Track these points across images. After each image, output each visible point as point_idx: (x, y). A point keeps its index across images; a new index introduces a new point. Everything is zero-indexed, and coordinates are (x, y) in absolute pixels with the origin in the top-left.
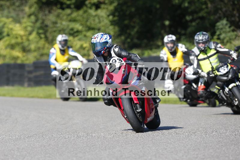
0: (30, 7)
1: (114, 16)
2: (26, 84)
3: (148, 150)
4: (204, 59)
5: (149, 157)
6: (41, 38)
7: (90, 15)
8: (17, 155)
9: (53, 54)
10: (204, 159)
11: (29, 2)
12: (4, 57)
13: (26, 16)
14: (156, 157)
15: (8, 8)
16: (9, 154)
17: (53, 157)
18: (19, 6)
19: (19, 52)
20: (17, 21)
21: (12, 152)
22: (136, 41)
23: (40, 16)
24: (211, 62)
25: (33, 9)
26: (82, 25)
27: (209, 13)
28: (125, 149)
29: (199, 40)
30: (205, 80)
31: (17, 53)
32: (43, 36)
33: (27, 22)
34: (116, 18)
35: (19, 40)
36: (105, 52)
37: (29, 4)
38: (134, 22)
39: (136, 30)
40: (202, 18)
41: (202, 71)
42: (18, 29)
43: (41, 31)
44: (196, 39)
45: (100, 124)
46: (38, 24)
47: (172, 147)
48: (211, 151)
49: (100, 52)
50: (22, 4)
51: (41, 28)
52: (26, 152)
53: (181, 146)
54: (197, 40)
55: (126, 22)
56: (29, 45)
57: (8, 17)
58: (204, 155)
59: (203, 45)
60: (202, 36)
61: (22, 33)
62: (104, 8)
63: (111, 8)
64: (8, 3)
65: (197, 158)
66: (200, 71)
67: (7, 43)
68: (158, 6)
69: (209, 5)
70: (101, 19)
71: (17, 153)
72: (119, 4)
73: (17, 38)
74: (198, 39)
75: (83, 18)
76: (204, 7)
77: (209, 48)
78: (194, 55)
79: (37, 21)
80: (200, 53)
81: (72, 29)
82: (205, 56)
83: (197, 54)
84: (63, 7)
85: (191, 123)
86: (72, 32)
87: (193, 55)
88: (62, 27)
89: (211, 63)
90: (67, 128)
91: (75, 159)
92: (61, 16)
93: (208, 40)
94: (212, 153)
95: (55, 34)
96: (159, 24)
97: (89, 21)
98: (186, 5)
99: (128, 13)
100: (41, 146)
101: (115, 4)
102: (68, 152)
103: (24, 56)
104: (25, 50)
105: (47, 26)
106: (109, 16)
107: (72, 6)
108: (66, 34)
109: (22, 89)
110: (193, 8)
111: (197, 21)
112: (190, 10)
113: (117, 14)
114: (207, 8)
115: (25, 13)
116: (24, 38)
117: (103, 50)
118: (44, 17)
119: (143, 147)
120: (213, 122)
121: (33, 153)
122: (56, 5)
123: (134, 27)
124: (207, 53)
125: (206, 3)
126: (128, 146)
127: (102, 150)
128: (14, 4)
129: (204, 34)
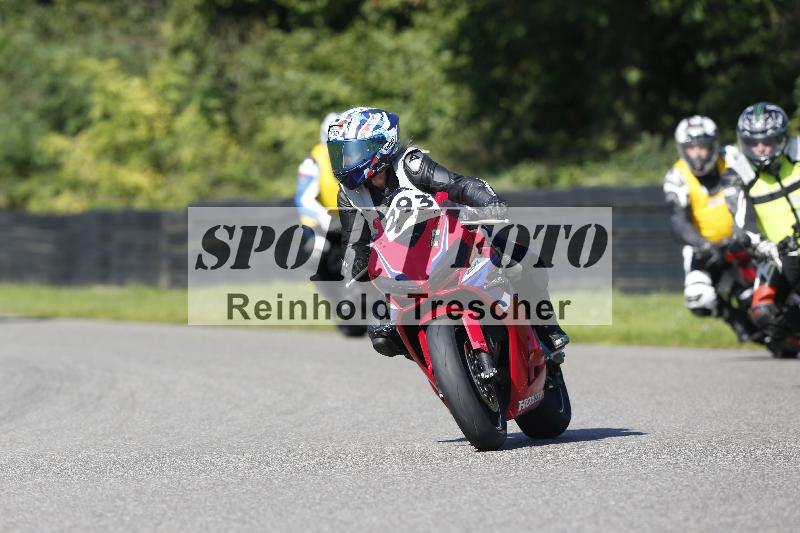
0: (179, 23)
1: (457, 52)
2: (164, 280)
3: (571, 499)
4: (772, 197)
5: (575, 524)
6: (214, 125)
7: (376, 50)
8: (135, 515)
9: (310, 179)
10: (756, 529)
11: (176, 4)
12: (93, 188)
13: (164, 53)
14: (597, 523)
15: (105, 24)
16: (110, 511)
17: (255, 523)
18: (140, 21)
19: (143, 171)
20: (134, 67)
21: (119, 503)
22: (528, 135)
23: (212, 50)
24: (795, 206)
25: (187, 30)
26: (348, 80)
27: (773, 45)
28: (493, 495)
29: (752, 133)
30: (776, 269)
31: (135, 176)
32: (219, 118)
33: (168, 72)
34: (463, 61)
35: (141, 133)
36: (376, 172)
37: (172, 13)
38: (524, 74)
39: (528, 99)
40: (750, 61)
41: (763, 238)
42: (138, 98)
43: (214, 103)
44: (744, 130)
45: (409, 413)
46: (205, 81)
47: (651, 491)
48: (781, 502)
49: (359, 171)
50: (149, 14)
51: (214, 92)
52: (164, 506)
53: (680, 487)
54: (747, 134)
55: (498, 73)
56: (174, 147)
57: (103, 57)
58: (757, 518)
59: (768, 149)
60: (762, 118)
61: (150, 108)
62: (422, 27)
63: (449, 25)
64: (104, 11)
65: (733, 525)
66: (755, 238)
67: (103, 141)
68: (603, 20)
69: (775, 17)
70: (415, 63)
71: (135, 506)
72: (472, 14)
73: (133, 125)
74: (748, 128)
75: (355, 59)
76: (756, 22)
77: (788, 158)
78: (735, 185)
79: (199, 67)
80: (757, 176)
81: (317, 96)
82: (775, 187)
83: (746, 180)
84: (287, 21)
85: (714, 408)
86: (315, 105)
87: (732, 183)
88: (284, 87)
89: (793, 210)
90: (300, 425)
91: (326, 528)
92: (280, 51)
93: (783, 130)
94: (784, 509)
95: (262, 112)
96: (606, 79)
97: (373, 68)
98: (698, 14)
99: (502, 41)
100: (214, 484)
101: (461, 13)
102: (304, 506)
103: (158, 187)
104: (160, 164)
105: (232, 86)
106: (438, 52)
107: (319, 20)
108: (294, 113)
109: (150, 294)
110: (719, 25)
111: (734, 70)
112: (708, 34)
113: (466, 45)
114: (767, 25)
115: (162, 44)
116: (159, 125)
117: (369, 164)
118: (224, 57)
119: (553, 491)
120: (787, 407)
121: (189, 507)
122: (262, 14)
123: (523, 90)
124: (781, 175)
125: (761, 10)
126: (503, 485)
127: (416, 497)
128: (122, 12)
129: (770, 112)
